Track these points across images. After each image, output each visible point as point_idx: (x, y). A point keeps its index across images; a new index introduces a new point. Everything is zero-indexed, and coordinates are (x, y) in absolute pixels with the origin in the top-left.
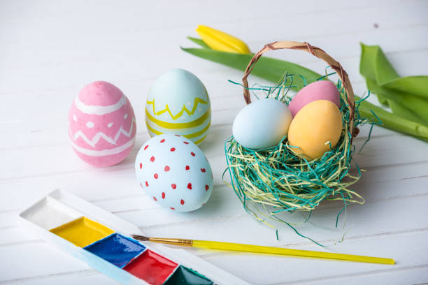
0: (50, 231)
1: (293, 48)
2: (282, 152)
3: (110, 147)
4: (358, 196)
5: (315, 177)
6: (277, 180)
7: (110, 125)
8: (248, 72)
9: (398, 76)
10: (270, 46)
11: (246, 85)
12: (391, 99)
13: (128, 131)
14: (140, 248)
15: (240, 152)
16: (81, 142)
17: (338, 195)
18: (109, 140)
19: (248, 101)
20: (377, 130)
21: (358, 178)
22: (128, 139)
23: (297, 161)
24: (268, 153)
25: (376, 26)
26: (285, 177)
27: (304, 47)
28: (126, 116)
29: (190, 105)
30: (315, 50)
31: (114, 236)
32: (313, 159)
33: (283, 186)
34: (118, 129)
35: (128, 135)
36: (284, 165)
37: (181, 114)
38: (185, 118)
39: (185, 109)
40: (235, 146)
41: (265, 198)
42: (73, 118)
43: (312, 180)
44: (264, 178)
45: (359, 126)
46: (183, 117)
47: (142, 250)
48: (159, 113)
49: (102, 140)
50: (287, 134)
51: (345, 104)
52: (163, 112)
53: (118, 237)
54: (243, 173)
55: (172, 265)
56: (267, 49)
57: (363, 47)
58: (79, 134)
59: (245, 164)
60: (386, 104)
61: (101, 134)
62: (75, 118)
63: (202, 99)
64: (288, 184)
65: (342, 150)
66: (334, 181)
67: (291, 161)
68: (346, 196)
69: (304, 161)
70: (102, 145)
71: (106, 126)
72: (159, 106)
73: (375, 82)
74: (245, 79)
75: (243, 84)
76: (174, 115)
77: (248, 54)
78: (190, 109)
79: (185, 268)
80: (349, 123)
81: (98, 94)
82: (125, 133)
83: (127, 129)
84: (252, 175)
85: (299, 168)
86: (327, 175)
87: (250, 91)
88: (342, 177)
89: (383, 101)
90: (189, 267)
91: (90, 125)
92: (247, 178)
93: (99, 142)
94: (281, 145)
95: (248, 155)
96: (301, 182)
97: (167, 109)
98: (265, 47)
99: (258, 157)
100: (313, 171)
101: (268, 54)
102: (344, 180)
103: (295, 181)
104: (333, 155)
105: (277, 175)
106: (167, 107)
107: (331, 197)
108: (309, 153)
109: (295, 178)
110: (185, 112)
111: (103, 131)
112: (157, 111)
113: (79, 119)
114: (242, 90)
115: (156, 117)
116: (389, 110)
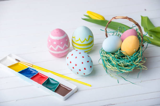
0: (8, 67)
1: (122, 18)
2: (119, 53)
3: (62, 50)
4: (145, 67)
5: (131, 61)
6: (118, 63)
7: (61, 43)
8: (107, 27)
9: (155, 27)
10: (115, 18)
11: (106, 31)
12: (152, 34)
13: (67, 45)
14: (36, 72)
15: (105, 53)
16: (52, 49)
17: (138, 67)
18: (61, 48)
19: (107, 36)
20: (149, 45)
21: (145, 62)
22: (67, 48)
23: (124, 56)
24: (114, 54)
25: (145, 10)
26: (121, 62)
27: (126, 18)
28: (67, 40)
29: (87, 38)
30: (130, 19)
31: (28, 68)
32: (130, 56)
33: (120, 65)
34: (64, 44)
35: (67, 46)
36: (120, 58)
37: (84, 41)
38: (86, 42)
39: (86, 39)
40: (103, 51)
41: (114, 69)
42: (49, 41)
43: (130, 62)
44: (114, 62)
45: (144, 44)
46: (85, 42)
47: (37, 73)
48: (77, 41)
49: (59, 48)
50: (121, 47)
51: (139, 37)
52: (78, 40)
53: (29, 69)
54: (106, 61)
55: (46, 77)
56: (114, 19)
57: (142, 17)
58: (51, 46)
59: (107, 57)
60: (151, 36)
61: (58, 46)
62: (50, 41)
63: (91, 36)
64: (122, 64)
65: (139, 52)
66: (137, 63)
67: (122, 56)
68: (141, 67)
69: (127, 56)
70: (59, 50)
71: (60, 43)
72: (77, 38)
73: (147, 29)
74: (106, 29)
75: (105, 30)
76: (82, 41)
77: (104, 20)
78: (87, 39)
79: (51, 78)
80: (141, 43)
81: (57, 33)
82: (66, 46)
83: (67, 44)
84: (109, 61)
85: (125, 58)
86: (135, 61)
87: (107, 33)
88: (140, 61)
89: (150, 35)
90: (52, 78)
91: (55, 43)
92: (108, 62)
93: (58, 49)
94: (119, 51)
95: (108, 54)
96: (126, 63)
97: (80, 39)
98: (113, 18)
99: (111, 55)
100: (130, 60)
101: (114, 20)
102: (140, 62)
103: (124, 63)
104: (136, 54)
105: (118, 61)
106: (79, 39)
107: (136, 68)
108: (128, 53)
109: (124, 62)
110: (85, 41)
111: (59, 45)
112: (76, 40)
113: (51, 41)
114: (105, 32)
115: (76, 42)
116: (152, 38)
